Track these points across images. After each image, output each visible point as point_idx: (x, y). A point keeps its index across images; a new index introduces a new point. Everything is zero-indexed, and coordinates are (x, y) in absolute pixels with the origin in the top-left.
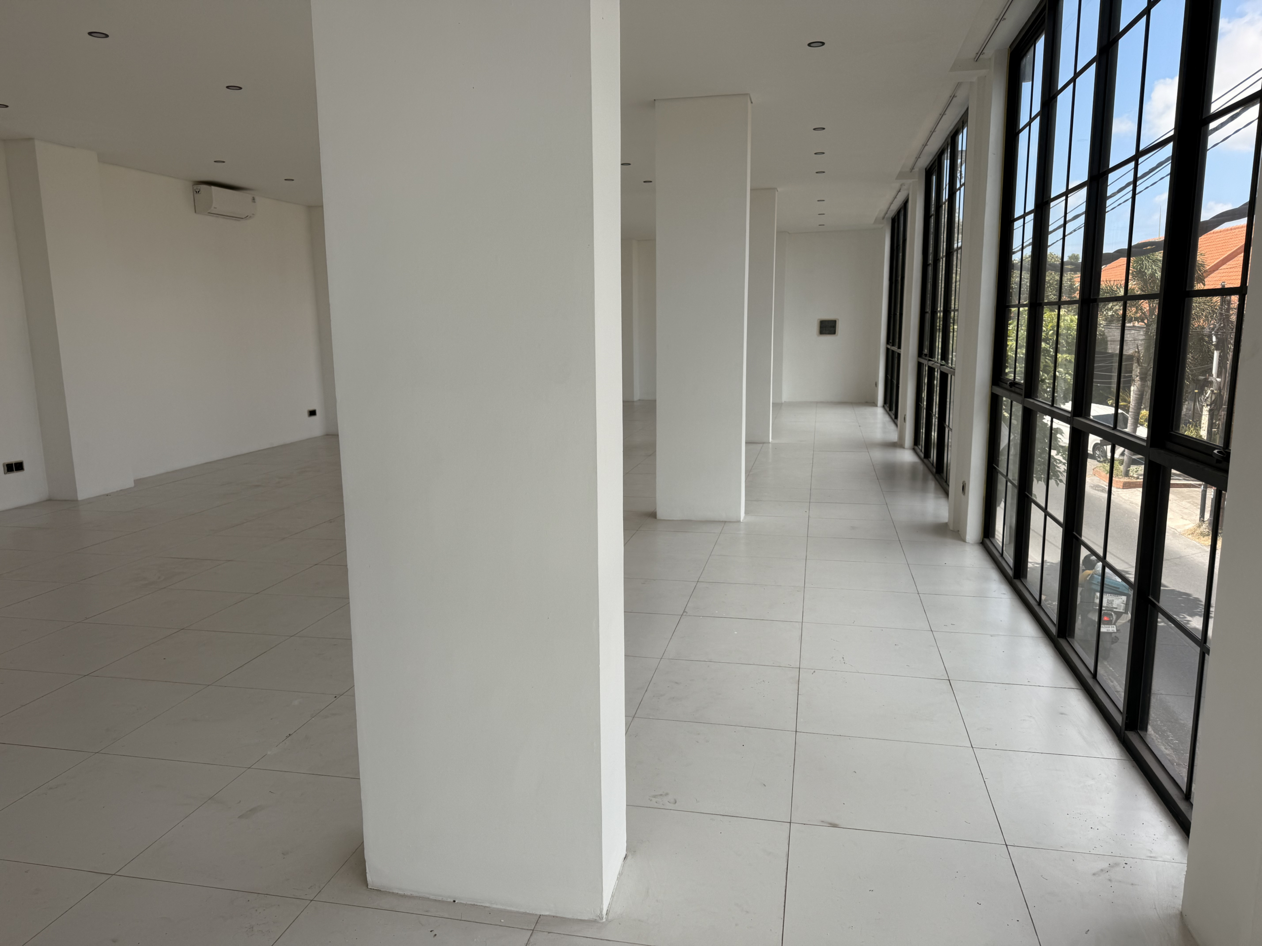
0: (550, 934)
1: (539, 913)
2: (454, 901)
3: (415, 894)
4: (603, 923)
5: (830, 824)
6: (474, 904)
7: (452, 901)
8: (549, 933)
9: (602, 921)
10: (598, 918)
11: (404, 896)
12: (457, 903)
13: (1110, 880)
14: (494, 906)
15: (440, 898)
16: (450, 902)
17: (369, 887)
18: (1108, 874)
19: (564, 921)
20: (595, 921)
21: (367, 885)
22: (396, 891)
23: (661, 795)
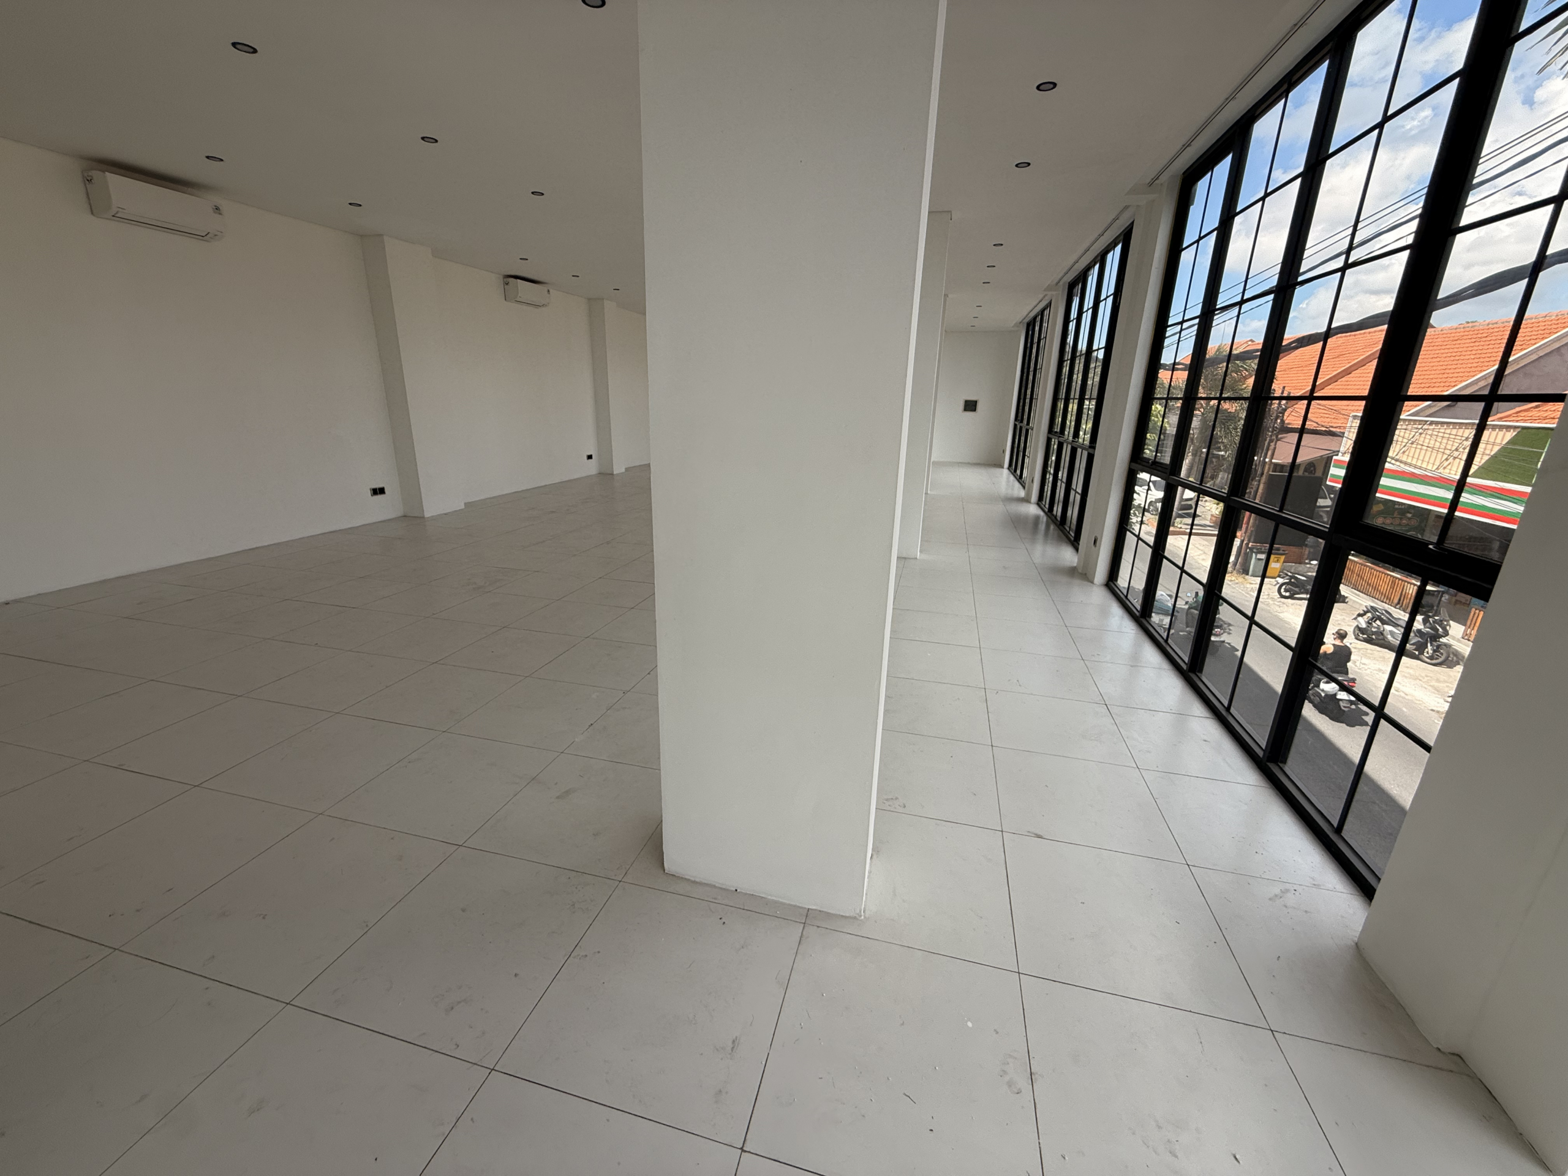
0: (820, 928)
1: (807, 907)
2: (736, 890)
3: (704, 881)
4: (861, 920)
5: (1036, 834)
6: (753, 895)
7: (734, 889)
8: (818, 927)
9: (861, 919)
10: (857, 916)
11: (695, 882)
12: (739, 892)
13: (1286, 907)
14: (769, 897)
15: (724, 887)
16: (732, 891)
17: (666, 872)
18: (1282, 899)
19: (828, 916)
20: (855, 918)
21: (664, 870)
22: (687, 877)
23: (892, 799)
